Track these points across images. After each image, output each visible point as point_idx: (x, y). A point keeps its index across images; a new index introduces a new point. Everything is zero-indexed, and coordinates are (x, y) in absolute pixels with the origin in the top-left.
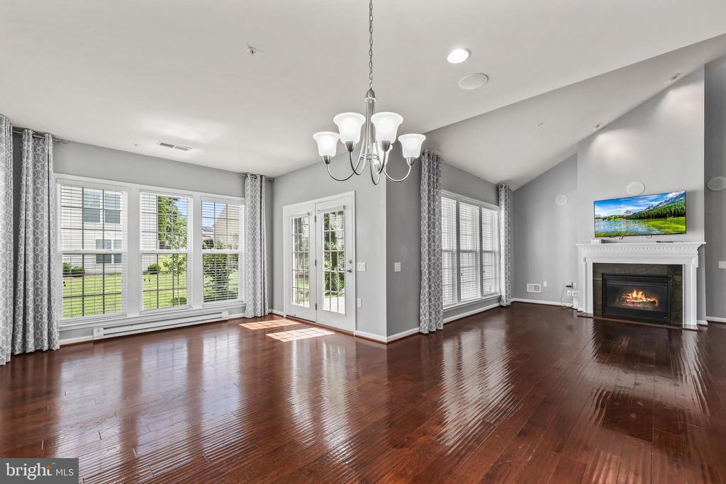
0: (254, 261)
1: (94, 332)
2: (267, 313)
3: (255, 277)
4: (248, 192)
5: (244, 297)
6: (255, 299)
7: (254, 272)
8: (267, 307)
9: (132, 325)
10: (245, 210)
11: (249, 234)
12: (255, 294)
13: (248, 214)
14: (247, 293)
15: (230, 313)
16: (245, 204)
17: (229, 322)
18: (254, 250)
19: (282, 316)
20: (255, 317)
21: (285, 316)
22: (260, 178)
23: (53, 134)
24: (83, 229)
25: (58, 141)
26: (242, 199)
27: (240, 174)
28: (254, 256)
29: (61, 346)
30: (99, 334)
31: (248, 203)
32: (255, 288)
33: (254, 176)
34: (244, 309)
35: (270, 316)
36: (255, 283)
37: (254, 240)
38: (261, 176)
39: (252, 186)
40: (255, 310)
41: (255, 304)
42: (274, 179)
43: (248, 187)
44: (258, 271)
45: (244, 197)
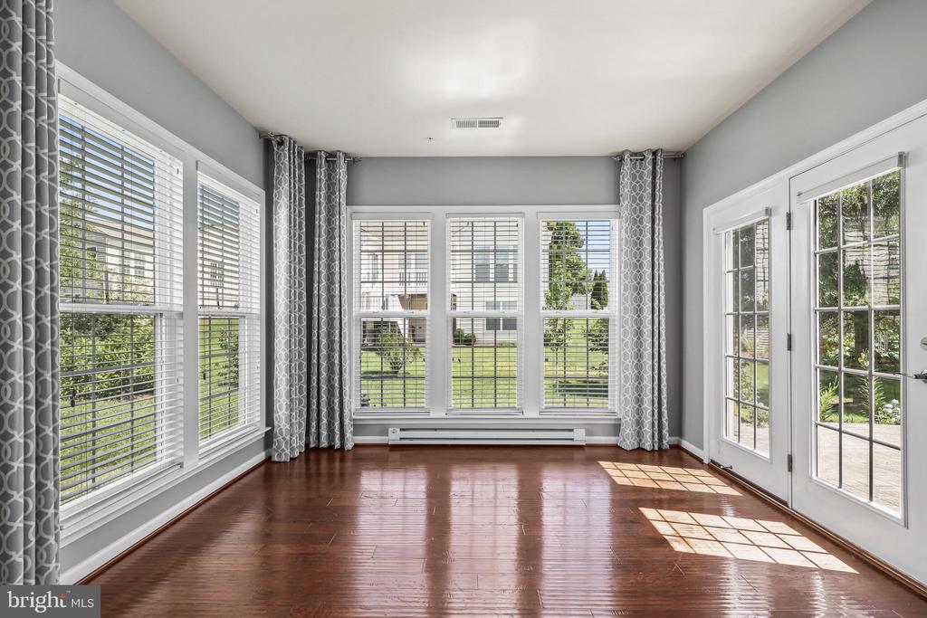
0: (639, 333)
1: (390, 433)
2: (666, 445)
3: (639, 367)
4: (626, 191)
5: (617, 403)
6: (639, 412)
7: (639, 356)
8: (665, 431)
9: (436, 430)
10: (621, 228)
11: (626, 277)
12: (639, 401)
13: (624, 235)
14: (622, 398)
15: (589, 433)
16: (620, 217)
17: (587, 451)
18: (639, 311)
19: (700, 461)
20: (640, 449)
21: (706, 461)
22: (650, 157)
23: (345, 151)
24: (383, 282)
25: (353, 162)
26: (613, 207)
27: (609, 158)
28: (639, 322)
29: (356, 446)
30: (394, 437)
31: (625, 213)
32: (639, 389)
33: (639, 156)
34: (616, 428)
35: (675, 452)
36: (639, 378)
37: (639, 288)
38: (654, 154)
39: (634, 177)
40: (639, 434)
41: (639, 423)
42: (684, 154)
43: (626, 181)
44: (647, 352)
45: (618, 202)
